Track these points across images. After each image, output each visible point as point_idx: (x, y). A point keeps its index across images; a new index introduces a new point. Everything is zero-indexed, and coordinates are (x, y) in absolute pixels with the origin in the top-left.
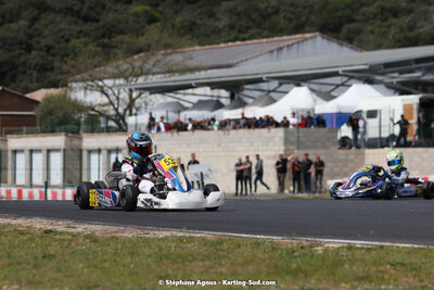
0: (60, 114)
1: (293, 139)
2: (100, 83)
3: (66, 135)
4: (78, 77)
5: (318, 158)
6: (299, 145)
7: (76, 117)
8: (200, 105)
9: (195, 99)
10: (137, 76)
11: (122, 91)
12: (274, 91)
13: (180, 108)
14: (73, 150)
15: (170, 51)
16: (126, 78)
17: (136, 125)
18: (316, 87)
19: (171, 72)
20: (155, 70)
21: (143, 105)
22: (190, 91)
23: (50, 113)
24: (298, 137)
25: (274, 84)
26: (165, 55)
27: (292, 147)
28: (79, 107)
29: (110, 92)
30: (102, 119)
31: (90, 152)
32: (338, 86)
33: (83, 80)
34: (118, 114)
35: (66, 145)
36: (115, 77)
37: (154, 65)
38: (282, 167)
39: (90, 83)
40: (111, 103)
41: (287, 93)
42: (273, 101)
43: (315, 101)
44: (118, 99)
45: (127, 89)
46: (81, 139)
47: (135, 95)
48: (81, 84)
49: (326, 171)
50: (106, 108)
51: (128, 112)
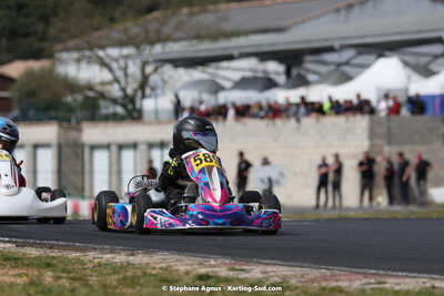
0: (46, 96)
1: (382, 130)
2: (101, 53)
3: (60, 125)
4: (71, 44)
5: (420, 157)
6: (390, 138)
7: (69, 99)
8: (243, 84)
9: (237, 76)
10: (152, 43)
11: (130, 64)
12: (347, 63)
13: (216, 88)
14: (69, 145)
15: (196, 9)
16: (137, 47)
17: (156, 112)
18: (410, 59)
19: (199, 37)
20: (177, 35)
21: (160, 84)
22: (225, 64)
23: (31, 94)
24: (389, 129)
25: (348, 54)
26: (191, 14)
27: (379, 142)
28: (72, 86)
29: (114, 65)
30: (102, 103)
31: (93, 148)
32: (436, 57)
33: (77, 49)
34: (126, 96)
35: (59, 138)
36: (121, 44)
37: (176, 29)
38: (367, 169)
39: (87, 53)
40: (116, 80)
41: (367, 66)
42: (347, 78)
43: (409, 78)
44: (126, 75)
45: (138, 62)
46: (79, 130)
47: (149, 69)
48: (75, 55)
49: (431, 174)
50: (108, 88)
51: (139, 94)
